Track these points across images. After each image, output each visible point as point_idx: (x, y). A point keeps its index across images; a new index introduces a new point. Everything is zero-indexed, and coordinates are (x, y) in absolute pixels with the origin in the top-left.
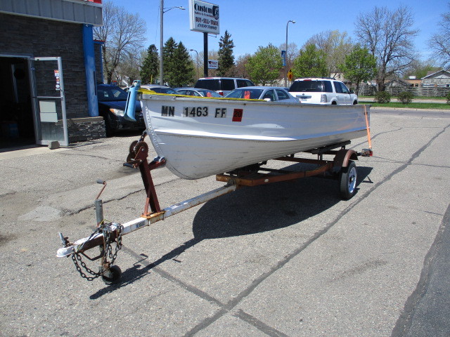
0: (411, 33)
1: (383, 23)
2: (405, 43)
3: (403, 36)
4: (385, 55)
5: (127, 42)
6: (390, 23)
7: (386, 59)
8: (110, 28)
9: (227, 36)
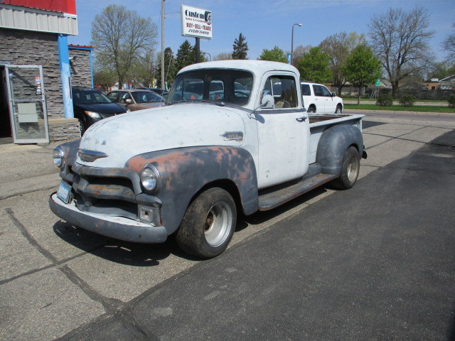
0: (426, 35)
1: (397, 24)
2: (420, 45)
3: (418, 38)
4: (399, 57)
5: (138, 47)
6: (405, 24)
7: (400, 61)
8: (121, 32)
9: (241, 39)
